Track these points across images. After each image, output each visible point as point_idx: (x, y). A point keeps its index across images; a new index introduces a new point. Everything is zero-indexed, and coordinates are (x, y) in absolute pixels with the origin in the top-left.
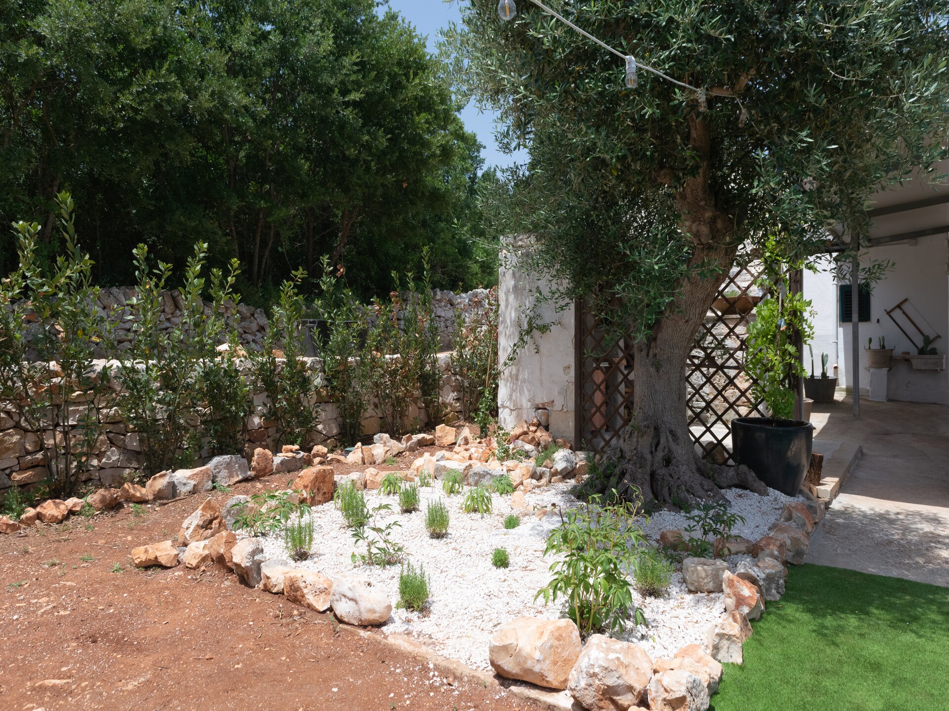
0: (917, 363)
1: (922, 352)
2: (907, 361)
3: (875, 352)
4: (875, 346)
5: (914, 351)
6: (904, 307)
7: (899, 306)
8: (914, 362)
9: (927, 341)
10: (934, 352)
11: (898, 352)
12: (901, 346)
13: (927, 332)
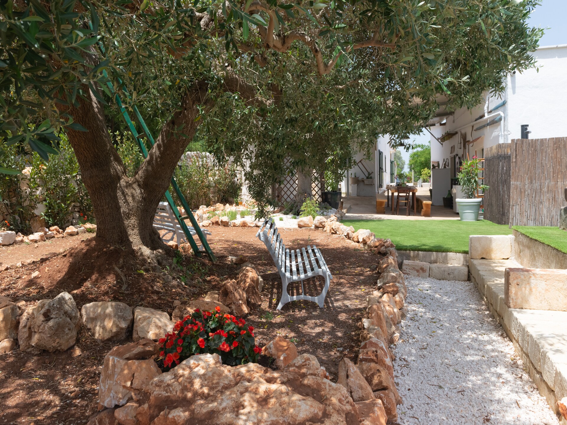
0: (366, 182)
1: (367, 178)
2: (363, 181)
3: (353, 178)
4: (353, 176)
5: (365, 178)
6: (362, 162)
7: (360, 161)
8: (365, 181)
9: (369, 174)
10: (371, 178)
11: (360, 178)
12: (361, 176)
13: (369, 171)
